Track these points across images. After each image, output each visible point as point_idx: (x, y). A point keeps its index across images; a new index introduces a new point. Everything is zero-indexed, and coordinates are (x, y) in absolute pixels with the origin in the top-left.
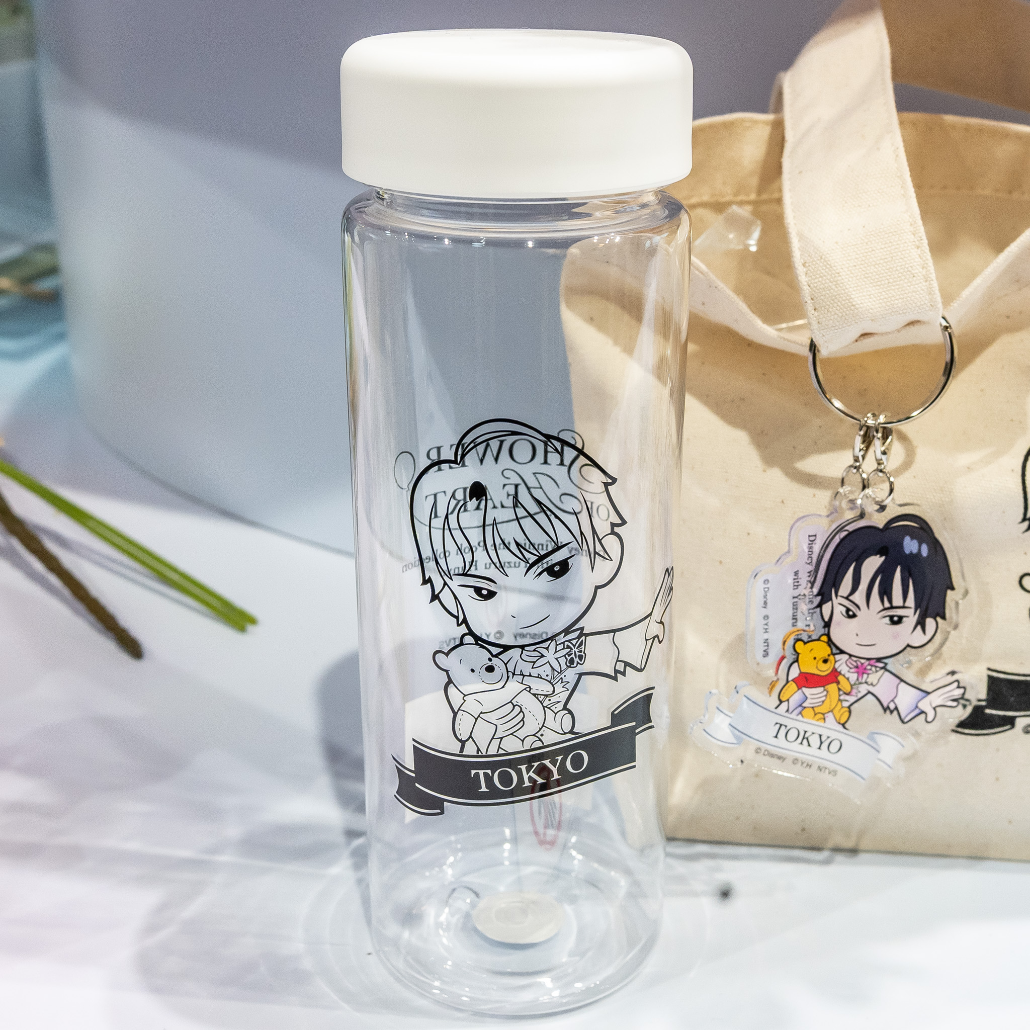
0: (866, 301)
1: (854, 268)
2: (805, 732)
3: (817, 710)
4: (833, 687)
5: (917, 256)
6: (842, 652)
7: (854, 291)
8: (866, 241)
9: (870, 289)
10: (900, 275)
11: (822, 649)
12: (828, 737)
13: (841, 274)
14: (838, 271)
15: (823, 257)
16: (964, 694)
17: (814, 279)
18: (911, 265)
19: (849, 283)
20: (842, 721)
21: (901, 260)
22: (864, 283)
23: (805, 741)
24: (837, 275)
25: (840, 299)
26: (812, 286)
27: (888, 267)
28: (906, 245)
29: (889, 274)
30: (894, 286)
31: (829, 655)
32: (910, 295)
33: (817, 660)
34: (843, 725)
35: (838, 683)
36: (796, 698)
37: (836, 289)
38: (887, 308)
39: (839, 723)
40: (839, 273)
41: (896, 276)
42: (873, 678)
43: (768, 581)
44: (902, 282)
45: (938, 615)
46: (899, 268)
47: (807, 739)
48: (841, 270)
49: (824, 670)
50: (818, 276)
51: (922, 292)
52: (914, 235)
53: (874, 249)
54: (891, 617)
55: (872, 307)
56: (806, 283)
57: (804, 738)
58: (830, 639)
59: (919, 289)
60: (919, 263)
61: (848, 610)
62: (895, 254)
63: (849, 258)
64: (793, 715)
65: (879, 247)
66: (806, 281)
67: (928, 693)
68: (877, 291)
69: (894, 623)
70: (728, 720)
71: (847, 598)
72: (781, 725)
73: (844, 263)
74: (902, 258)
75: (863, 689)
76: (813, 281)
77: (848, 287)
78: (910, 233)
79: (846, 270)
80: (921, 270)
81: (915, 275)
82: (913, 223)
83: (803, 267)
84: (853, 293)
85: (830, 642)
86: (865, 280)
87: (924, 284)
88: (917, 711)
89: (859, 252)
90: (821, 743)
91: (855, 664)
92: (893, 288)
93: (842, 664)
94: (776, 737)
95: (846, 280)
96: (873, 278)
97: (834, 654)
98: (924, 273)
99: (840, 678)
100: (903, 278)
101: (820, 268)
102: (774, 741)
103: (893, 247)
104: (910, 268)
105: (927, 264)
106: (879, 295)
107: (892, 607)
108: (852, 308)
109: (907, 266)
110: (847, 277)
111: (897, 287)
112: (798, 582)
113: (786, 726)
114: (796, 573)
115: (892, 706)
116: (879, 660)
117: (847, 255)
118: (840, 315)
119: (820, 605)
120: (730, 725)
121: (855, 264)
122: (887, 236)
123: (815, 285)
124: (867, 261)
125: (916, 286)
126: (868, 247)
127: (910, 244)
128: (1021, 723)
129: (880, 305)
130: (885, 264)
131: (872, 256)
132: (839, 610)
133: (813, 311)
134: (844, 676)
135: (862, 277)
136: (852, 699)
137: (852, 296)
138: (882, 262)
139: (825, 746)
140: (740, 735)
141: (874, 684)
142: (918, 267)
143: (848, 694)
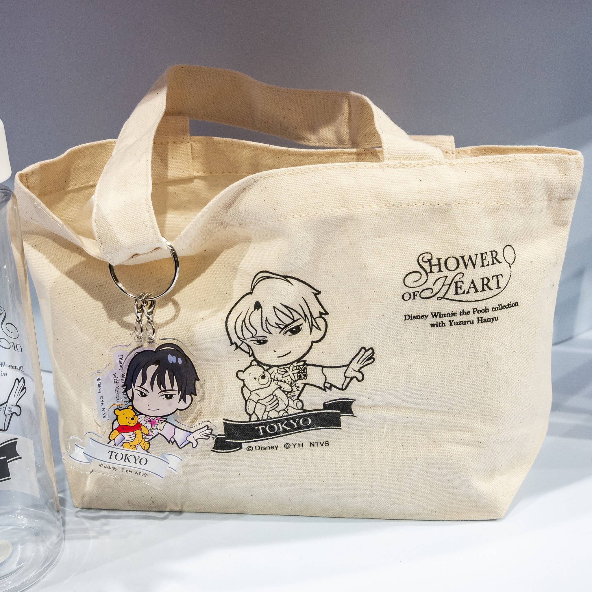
0: (124, 239)
1: (118, 223)
2: (126, 455)
3: (131, 444)
4: (138, 432)
5: (148, 216)
6: (141, 414)
7: (119, 234)
8: (125, 209)
9: (126, 233)
10: (140, 226)
11: (130, 413)
12: (139, 457)
13: (112, 226)
14: (110, 224)
15: (104, 217)
16: (212, 432)
17: (99, 229)
18: (145, 220)
19: (116, 230)
20: (146, 448)
21: (140, 218)
22: (123, 230)
23: (127, 459)
24: (110, 226)
25: (112, 239)
26: (99, 232)
27: (134, 222)
28: (142, 210)
29: (135, 225)
30: (137, 231)
31: (134, 416)
32: (145, 235)
33: (128, 418)
34: (147, 451)
35: (141, 430)
36: (119, 438)
37: (110, 234)
38: (135, 242)
39: (145, 450)
40: (111, 226)
41: (138, 226)
42: (160, 426)
43: (100, 379)
44: (141, 229)
45: (192, 393)
46: (139, 222)
47: (128, 458)
48: (112, 224)
49: (133, 423)
50: (101, 227)
51: (151, 234)
52: (147, 205)
53: (128, 213)
54: (166, 395)
55: (127, 242)
56: (96, 231)
57: (125, 458)
58: (133, 408)
59: (149, 232)
60: (149, 219)
61: (142, 393)
62: (137, 215)
63: (116, 218)
64: (119, 447)
65: (130, 212)
66: (96, 230)
67: (192, 433)
68: (129, 234)
69: (167, 398)
70: (83, 451)
71: (140, 387)
72: (112, 452)
73: (114, 220)
74: (140, 217)
75: (155, 432)
76: (99, 230)
77: (115, 232)
78: (145, 205)
79: (115, 224)
80: (150, 223)
81: (147, 225)
82: (147, 199)
83: (95, 223)
84: (118, 235)
85: (134, 409)
86: (124, 228)
87: (152, 230)
88: (187, 442)
89: (121, 215)
90: (136, 460)
91: (149, 420)
92: (137, 232)
93: (141, 419)
94: (110, 458)
95: (115, 229)
96: (128, 227)
97: (137, 415)
98: (151, 224)
99: (142, 427)
100: (141, 227)
101: (102, 223)
102: (109, 460)
103: (136, 212)
104: (144, 222)
105: (153, 220)
106: (131, 236)
107: (166, 390)
108: (118, 243)
109: (143, 221)
110: (115, 227)
111: (139, 232)
112: (116, 379)
113: (115, 453)
114: (115, 375)
115: (173, 440)
116: (162, 417)
117: (115, 216)
118: (113, 246)
119: (126, 391)
120: (84, 453)
121: (119, 221)
122: (134, 206)
123: (100, 231)
124: (124, 219)
125: (148, 231)
126: (125, 212)
127: (144, 210)
128: (245, 446)
129: (131, 241)
130: (133, 221)
131: (127, 216)
132: (137, 393)
133: (101, 245)
134: (144, 426)
135: (123, 227)
136: (150, 437)
137: (118, 237)
138: (131, 219)
139: (138, 461)
140: (90, 458)
141: (161, 429)
142: (148, 221)
143: (147, 435)
